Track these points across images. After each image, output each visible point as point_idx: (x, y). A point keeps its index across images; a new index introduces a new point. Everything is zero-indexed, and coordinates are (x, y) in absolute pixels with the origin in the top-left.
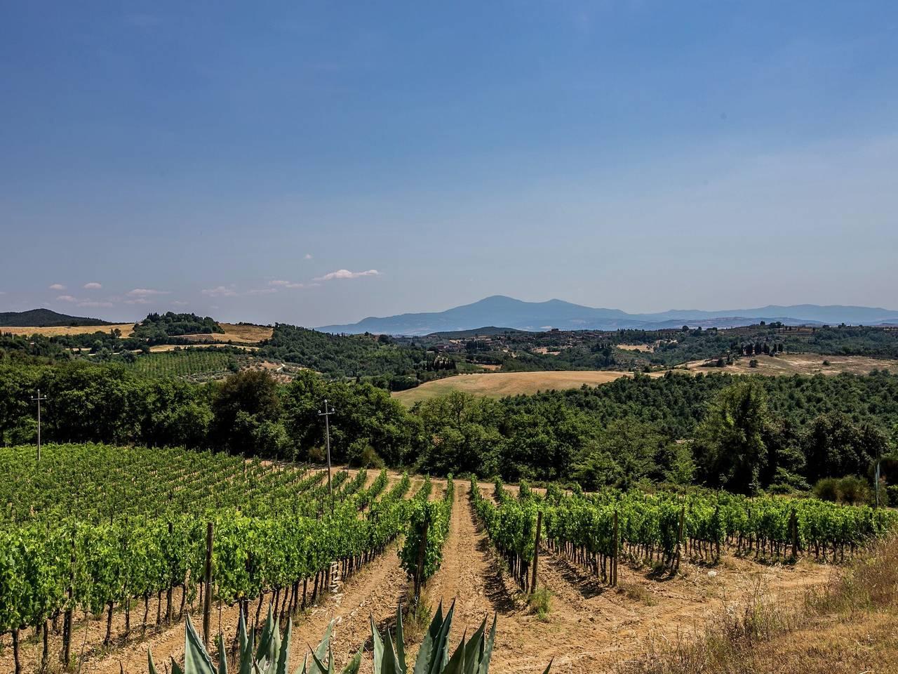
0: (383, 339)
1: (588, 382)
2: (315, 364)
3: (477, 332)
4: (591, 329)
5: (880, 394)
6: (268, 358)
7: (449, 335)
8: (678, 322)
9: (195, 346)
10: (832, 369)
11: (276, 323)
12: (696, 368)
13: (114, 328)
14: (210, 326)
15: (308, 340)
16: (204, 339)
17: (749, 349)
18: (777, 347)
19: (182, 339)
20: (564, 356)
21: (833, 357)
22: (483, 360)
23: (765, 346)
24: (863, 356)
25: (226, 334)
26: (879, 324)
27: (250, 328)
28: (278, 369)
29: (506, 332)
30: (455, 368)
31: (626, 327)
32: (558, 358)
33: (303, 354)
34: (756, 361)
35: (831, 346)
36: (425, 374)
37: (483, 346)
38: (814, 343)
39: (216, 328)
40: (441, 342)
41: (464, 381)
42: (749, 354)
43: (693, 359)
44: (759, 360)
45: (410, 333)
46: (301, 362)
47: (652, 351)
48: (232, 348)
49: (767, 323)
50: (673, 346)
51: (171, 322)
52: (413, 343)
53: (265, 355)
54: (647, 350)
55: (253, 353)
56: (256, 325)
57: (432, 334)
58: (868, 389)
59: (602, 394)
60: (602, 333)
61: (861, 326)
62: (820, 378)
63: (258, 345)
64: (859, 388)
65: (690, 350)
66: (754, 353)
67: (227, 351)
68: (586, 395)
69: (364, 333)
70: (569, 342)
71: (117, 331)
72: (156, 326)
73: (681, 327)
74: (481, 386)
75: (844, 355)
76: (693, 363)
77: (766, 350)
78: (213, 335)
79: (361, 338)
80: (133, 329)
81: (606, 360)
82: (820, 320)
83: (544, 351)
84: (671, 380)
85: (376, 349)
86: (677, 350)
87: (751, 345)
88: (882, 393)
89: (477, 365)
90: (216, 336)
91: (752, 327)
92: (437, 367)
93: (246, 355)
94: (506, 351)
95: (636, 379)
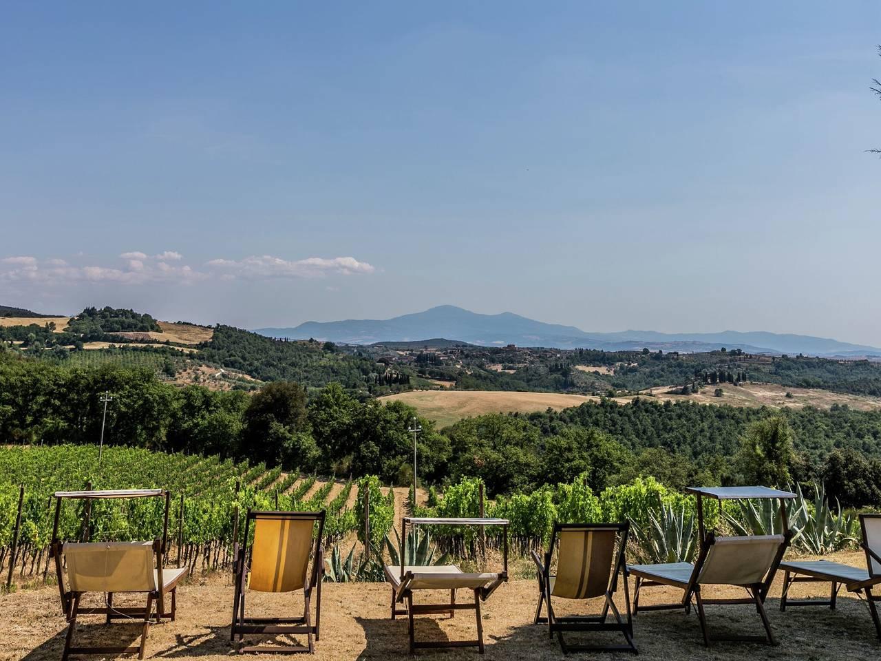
0: (329, 347)
1: (553, 405)
2: (256, 370)
3: (426, 344)
4: (547, 346)
5: (843, 430)
6: (207, 362)
7: (397, 346)
8: (637, 343)
9: (131, 345)
10: (795, 402)
11: (218, 324)
12: (661, 395)
13: (49, 321)
14: (147, 323)
15: (250, 344)
16: (140, 337)
17: (713, 377)
18: (741, 376)
19: (118, 336)
20: (520, 376)
21: (795, 389)
22: (434, 376)
23: (729, 374)
24: (823, 389)
25: (164, 334)
26: (832, 356)
27: (190, 328)
28: (217, 375)
29: (457, 346)
30: (409, 383)
31: (584, 346)
32: (513, 377)
33: (244, 358)
34: (721, 390)
35: (791, 377)
36: (378, 388)
37: (435, 360)
38: (775, 374)
39: (155, 327)
40: (388, 353)
41: (420, 398)
42: (714, 382)
43: (656, 385)
44: (724, 390)
45: (354, 341)
46: (241, 368)
47: (612, 373)
48: (170, 348)
49: (728, 350)
50: (633, 370)
51: (108, 318)
52: (361, 352)
53: (203, 358)
54: (606, 373)
55: (191, 356)
56: (195, 325)
57: (379, 343)
58: (832, 425)
59: (568, 420)
60: (558, 351)
61: (817, 357)
62: (786, 411)
63: (197, 347)
64: (824, 423)
65: (651, 375)
66: (718, 381)
67: (163, 351)
68: (552, 419)
69: (309, 339)
70: (525, 359)
71: (52, 324)
72: (92, 321)
73: (641, 349)
74: (439, 404)
75: (805, 388)
76: (658, 389)
77: (730, 379)
78: (150, 333)
79: (304, 344)
80: (68, 323)
81: (566, 381)
82: (779, 350)
83: (499, 368)
84: (639, 407)
85: (321, 357)
86: (638, 374)
87: (715, 373)
88: (846, 430)
89: (429, 381)
90: (153, 335)
91: (713, 353)
92: (390, 381)
93: (184, 358)
94: (459, 367)
95: (603, 405)
